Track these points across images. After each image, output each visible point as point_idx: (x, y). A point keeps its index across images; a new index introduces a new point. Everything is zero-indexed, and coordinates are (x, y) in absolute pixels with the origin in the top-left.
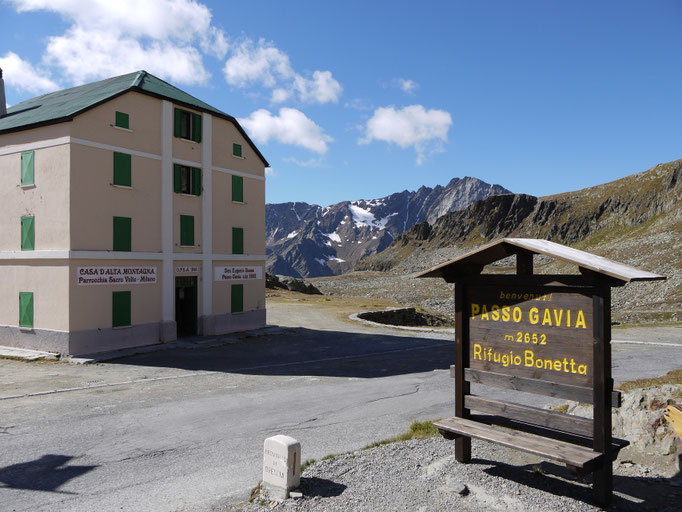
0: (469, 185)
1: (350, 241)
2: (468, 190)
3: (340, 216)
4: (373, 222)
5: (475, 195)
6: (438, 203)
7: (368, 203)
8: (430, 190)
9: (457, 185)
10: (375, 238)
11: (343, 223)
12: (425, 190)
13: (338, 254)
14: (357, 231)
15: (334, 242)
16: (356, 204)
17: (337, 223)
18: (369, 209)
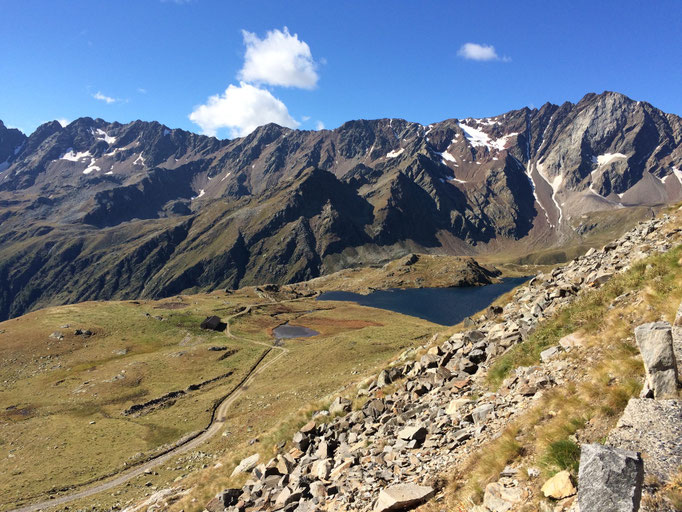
0: (610, 101)
1: (467, 161)
2: (609, 106)
3: (451, 133)
4: (488, 142)
5: (619, 113)
6: (570, 122)
7: (478, 122)
8: (555, 107)
9: (595, 101)
10: (495, 159)
11: (454, 141)
12: (551, 108)
13: (455, 174)
14: (474, 151)
15: (449, 162)
16: (464, 122)
17: (448, 141)
18: (480, 129)
